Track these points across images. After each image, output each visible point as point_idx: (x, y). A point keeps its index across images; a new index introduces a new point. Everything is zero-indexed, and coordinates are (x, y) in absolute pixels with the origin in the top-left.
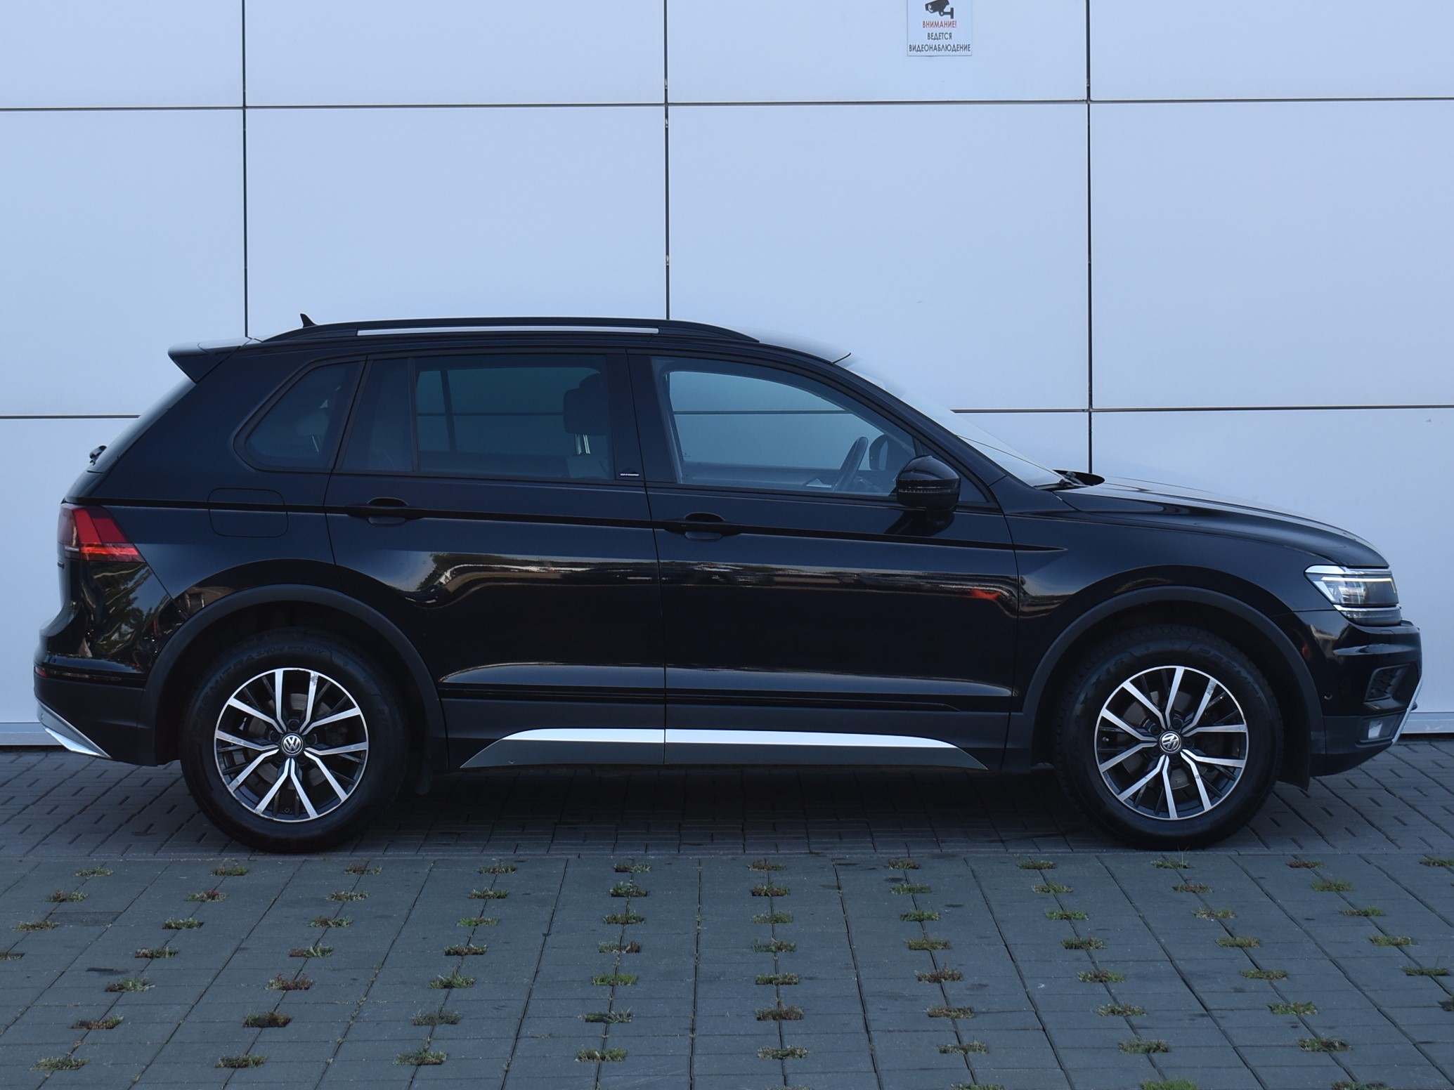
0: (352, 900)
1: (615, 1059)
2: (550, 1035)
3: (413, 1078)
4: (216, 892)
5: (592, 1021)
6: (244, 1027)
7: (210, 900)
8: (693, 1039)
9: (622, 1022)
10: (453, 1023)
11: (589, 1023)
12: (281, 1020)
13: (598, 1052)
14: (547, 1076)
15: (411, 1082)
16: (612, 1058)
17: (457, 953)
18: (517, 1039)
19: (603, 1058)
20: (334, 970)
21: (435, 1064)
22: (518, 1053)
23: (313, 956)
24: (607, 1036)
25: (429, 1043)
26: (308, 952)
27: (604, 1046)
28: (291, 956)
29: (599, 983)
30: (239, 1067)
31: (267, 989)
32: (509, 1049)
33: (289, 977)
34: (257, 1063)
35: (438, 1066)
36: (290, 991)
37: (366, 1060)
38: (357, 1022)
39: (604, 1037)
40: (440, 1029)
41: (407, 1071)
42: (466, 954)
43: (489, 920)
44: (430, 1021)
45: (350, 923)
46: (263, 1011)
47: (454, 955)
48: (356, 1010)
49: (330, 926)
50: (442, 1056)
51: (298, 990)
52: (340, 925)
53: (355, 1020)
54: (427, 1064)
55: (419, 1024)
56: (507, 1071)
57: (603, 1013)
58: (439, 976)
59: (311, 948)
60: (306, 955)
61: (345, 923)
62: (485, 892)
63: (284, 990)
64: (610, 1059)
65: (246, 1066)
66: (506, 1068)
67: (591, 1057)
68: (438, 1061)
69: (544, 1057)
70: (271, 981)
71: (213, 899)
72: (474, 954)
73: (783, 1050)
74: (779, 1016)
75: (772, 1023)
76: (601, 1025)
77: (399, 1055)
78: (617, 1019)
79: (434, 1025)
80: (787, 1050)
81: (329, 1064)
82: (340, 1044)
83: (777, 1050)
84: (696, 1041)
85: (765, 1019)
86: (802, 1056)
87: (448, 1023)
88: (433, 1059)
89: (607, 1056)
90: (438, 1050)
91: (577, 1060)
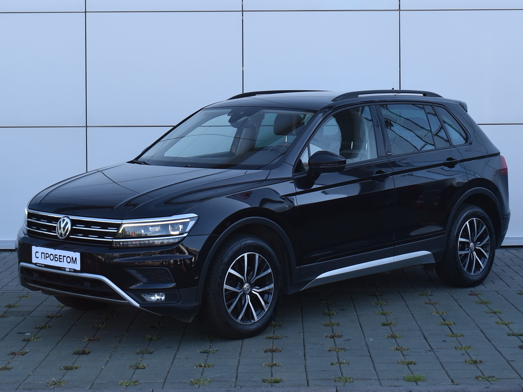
2: (186, 358)
3: (133, 374)
5: (203, 353)
6: (73, 354)
9: (214, 353)
10: (151, 353)
12: (86, 352)
13: (203, 364)
14: (183, 373)
15: (133, 375)
16: (208, 366)
18: (174, 359)
19: (205, 366)
20: (109, 333)
21: (142, 368)
22: (174, 364)
24: (208, 358)
25: (141, 361)
27: (206, 362)
28: (94, 328)
29: (207, 338)
30: (69, 369)
31: (83, 340)
32: (171, 363)
33: (91, 336)
34: (76, 368)
36: (92, 341)
37: (117, 367)
40: (145, 356)
41: (131, 371)
42: (159, 327)
44: (142, 352)
45: (117, 316)
46: (80, 349)
47: (154, 328)
48: (115, 348)
49: (109, 317)
50: (145, 366)
51: (95, 341)
52: (113, 316)
53: (115, 352)
54: (139, 369)
55: (138, 354)
56: (169, 371)
57: (207, 349)
58: (148, 336)
60: (99, 328)
63: (89, 341)
65: (72, 369)
67: (201, 366)
68: (143, 368)
69: (183, 366)
70: (85, 338)
72: (162, 327)
73: (272, 364)
74: (272, 351)
75: (269, 354)
76: (206, 354)
77: (129, 365)
78: (212, 352)
79: (144, 354)
80: (274, 363)
81: (103, 368)
82: (108, 361)
83: (270, 364)
84: (240, 360)
85: (267, 352)
86: (279, 366)
87: (149, 353)
88: (142, 367)
89: (207, 366)
90: (144, 363)
91: (195, 367)
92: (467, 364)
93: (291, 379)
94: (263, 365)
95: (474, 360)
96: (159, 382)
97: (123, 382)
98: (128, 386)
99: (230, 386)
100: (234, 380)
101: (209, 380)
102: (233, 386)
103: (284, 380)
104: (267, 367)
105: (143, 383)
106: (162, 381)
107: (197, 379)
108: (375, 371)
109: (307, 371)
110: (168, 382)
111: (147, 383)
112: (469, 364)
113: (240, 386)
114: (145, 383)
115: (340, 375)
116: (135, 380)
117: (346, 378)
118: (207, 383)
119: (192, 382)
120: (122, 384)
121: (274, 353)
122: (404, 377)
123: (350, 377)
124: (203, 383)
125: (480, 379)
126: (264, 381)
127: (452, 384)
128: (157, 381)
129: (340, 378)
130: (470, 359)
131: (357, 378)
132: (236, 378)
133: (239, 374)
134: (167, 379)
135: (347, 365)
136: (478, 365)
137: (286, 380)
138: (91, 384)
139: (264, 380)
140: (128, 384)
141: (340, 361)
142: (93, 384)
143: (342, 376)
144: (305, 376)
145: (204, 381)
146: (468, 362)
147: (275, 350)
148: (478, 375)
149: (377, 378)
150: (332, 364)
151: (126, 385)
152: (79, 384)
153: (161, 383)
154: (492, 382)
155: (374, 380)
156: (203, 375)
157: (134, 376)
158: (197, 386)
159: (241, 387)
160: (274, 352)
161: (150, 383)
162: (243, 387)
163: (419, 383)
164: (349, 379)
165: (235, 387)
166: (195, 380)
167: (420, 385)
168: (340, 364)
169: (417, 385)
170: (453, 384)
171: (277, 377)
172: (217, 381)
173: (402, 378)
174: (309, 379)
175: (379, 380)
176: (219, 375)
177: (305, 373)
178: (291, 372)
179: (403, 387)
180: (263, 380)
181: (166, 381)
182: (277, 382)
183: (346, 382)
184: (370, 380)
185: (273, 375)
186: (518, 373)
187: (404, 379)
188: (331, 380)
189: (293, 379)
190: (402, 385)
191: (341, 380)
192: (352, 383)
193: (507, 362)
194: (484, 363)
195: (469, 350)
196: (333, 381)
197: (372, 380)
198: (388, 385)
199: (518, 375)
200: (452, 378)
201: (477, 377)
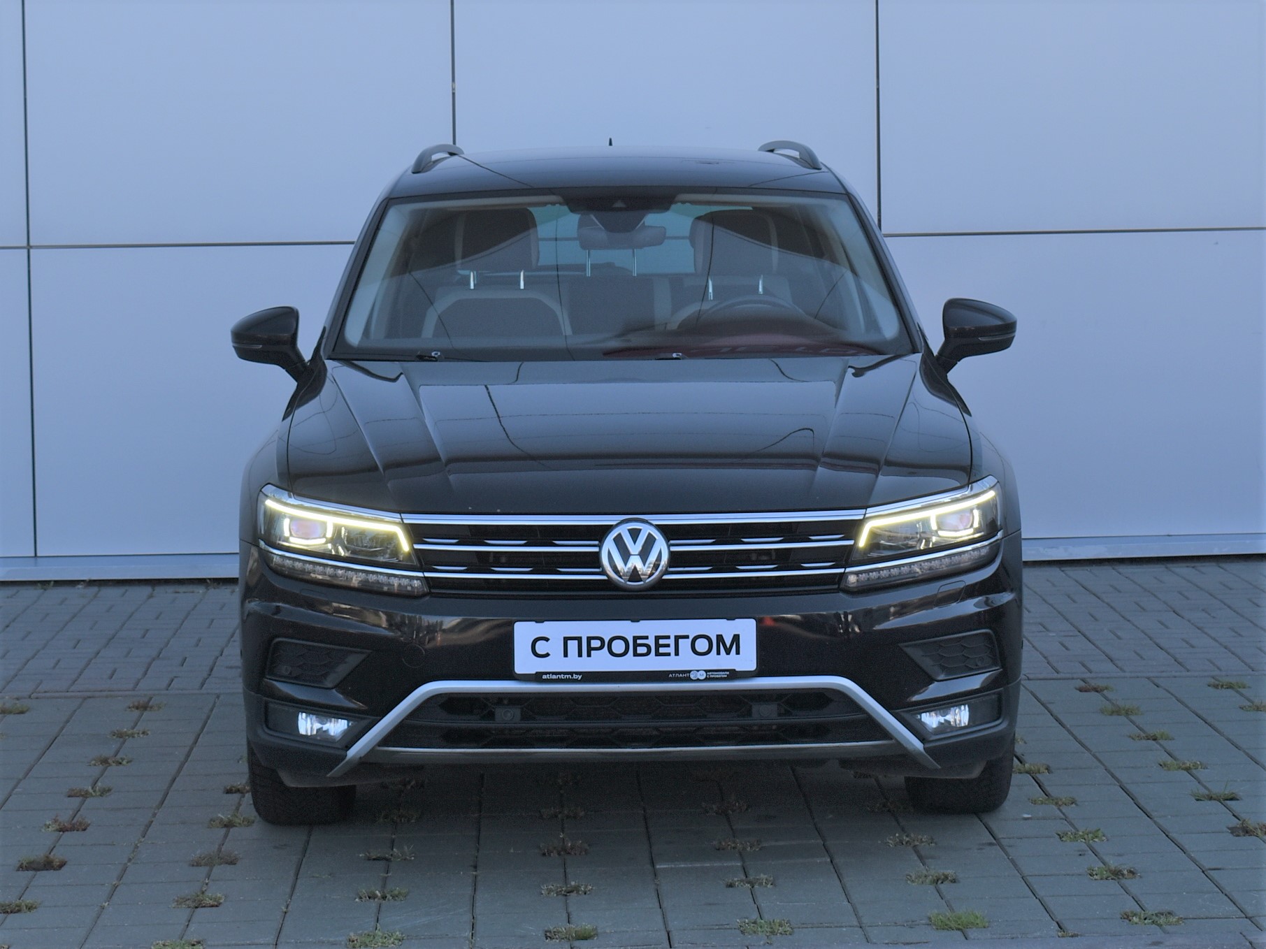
0: (133, 737)
2: (330, 875)
3: (189, 921)
5: (374, 860)
6: (18, 870)
8: (476, 876)
9: (405, 860)
10: (233, 863)
11: (371, 862)
12: (55, 864)
13: (379, 892)
15: (188, 926)
16: (393, 897)
17: (240, 791)
18: (297, 879)
19: (384, 898)
20: (112, 809)
21: (213, 906)
22: (297, 894)
23: (92, 796)
24: (389, 875)
25: (207, 885)
26: (87, 792)
27: (385, 884)
28: (69, 797)
29: (382, 820)
30: (11, 912)
31: (43, 831)
32: (288, 890)
33: (63, 819)
34: (30, 908)
35: (214, 909)
36: (67, 832)
37: (142, 904)
38: (133, 864)
39: (386, 875)
40: (217, 870)
41: (184, 914)
42: (247, 792)
44: (209, 862)
45: (130, 761)
46: (36, 854)
47: (238, 792)
48: (132, 852)
49: (110, 765)
50: (220, 899)
51: (75, 831)
52: (120, 763)
53: (133, 861)
54: (205, 906)
55: (197, 865)
56: (285, 913)
57: (385, 850)
58: (220, 815)
59: (89, 787)
60: (85, 795)
61: (124, 762)
63: (60, 831)
64: (391, 898)
65: (19, 911)
66: (283, 910)
67: (372, 897)
68: (215, 904)
69: (324, 897)
70: (48, 823)
73: (567, 887)
74: (564, 852)
75: (556, 859)
76: (384, 864)
77: (176, 898)
78: (399, 857)
79: (213, 866)
80: (571, 886)
81: (103, 908)
82: (115, 887)
83: (561, 887)
84: (479, 878)
85: (549, 855)
86: (585, 893)
87: (227, 863)
88: (211, 903)
89: (388, 895)
90: (216, 892)
91: (357, 900)
92: (1096, 879)
93: (622, 929)
94: (543, 892)
95: (1112, 868)
96: (262, 942)
100: (468, 934)
101: (400, 936)
103: (605, 933)
104: (555, 895)
106: (270, 939)
107: (366, 932)
108: (849, 902)
109: (664, 904)
112: (1102, 879)
115: (755, 916)
116: (195, 940)
117: (771, 924)
118: (393, 943)
119: (353, 941)
121: (568, 858)
122: (930, 918)
123: (784, 920)
124: (383, 943)
125: (1135, 920)
126: (548, 934)
127: (1060, 934)
128: (257, 941)
129: (755, 923)
130: (1102, 865)
131: (803, 924)
132: (473, 927)
133: (479, 918)
134: (283, 932)
135: (769, 886)
136: (1124, 882)
137: (608, 931)
139: (550, 932)
141: (751, 878)
143: (761, 919)
144: (659, 919)
145: (386, 938)
146: (1096, 875)
147: (572, 848)
148: (1127, 910)
149: (856, 923)
150: (732, 886)
154: (1168, 928)
155: (849, 926)
156: (381, 921)
157: (191, 929)
160: (570, 854)
163: (973, 933)
164: (781, 925)
166: (361, 936)
167: (975, 939)
168: (752, 884)
169: (966, 938)
170: (1063, 937)
171: (583, 923)
172: (421, 938)
173: (923, 922)
174: (671, 927)
175: (861, 928)
176: (424, 920)
177: (659, 911)
178: (621, 909)
180: (546, 932)
181: (281, 939)
182: (585, 937)
183: (773, 933)
184: (837, 927)
185: (573, 918)
186: (1234, 904)
187: (930, 922)
188: (731, 929)
189: (628, 930)
190: (925, 941)
191: (759, 929)
192: (790, 937)
193: (1203, 872)
194: (1141, 877)
195: (1096, 840)
196: (738, 932)
197: (842, 927)
198: (887, 941)
199: (1235, 908)
200: (1059, 918)
201: (1125, 916)
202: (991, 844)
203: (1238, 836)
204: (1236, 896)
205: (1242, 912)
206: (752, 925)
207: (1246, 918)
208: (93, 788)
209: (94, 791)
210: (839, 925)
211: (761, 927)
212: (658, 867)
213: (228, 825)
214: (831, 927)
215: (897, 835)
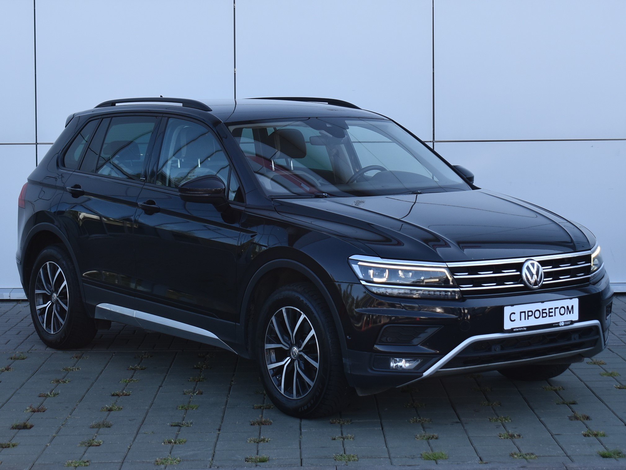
0: (73, 370)
1: (181, 443)
2: (152, 432)
3: (85, 452)
4: (10, 367)
5: (174, 426)
6: (11, 429)
7: (6, 371)
8: (219, 434)
9: (188, 426)
10: (109, 427)
11: (172, 427)
12: (28, 426)
13: (174, 440)
14: (147, 451)
15: (84, 454)
16: (179, 443)
17: (117, 395)
18: (137, 434)
19: (175, 443)
20: (58, 403)
21: (97, 446)
22: (136, 440)
23: (50, 397)
24: (179, 433)
25: (96, 436)
26: (47, 395)
27: (177, 437)
28: (39, 397)
29: (180, 408)
30: (5, 447)
31: (25, 412)
32: (132, 439)
33: (35, 406)
34: (14, 446)
35: (97, 447)
36: (36, 413)
37: (65, 444)
38: (64, 427)
39: (178, 433)
40: (102, 430)
41: (83, 449)
42: (121, 395)
43: (135, 380)
44: (98, 426)
45: (70, 381)
46: (20, 422)
47: (116, 396)
48: (65, 421)
49: (60, 383)
50: (101, 442)
51: (40, 412)
52: (65, 382)
53: (63, 426)
54: (93, 446)
55: (93, 428)
56: (129, 449)
57: (179, 422)
58: (106, 406)
59: (49, 392)
60: (47, 396)
61: (67, 382)
62: (136, 367)
63: (32, 412)
64: (178, 443)
65: (9, 447)
66: (129, 448)
67: (170, 442)
68: (98, 444)
69: (148, 442)
70: (27, 408)
71: (8, 371)
72: (125, 395)
73: (259, 439)
74: (261, 423)
75: (257, 427)
76: (177, 428)
77: (81, 442)
78: (185, 425)
79: (100, 428)
80: (261, 439)
81: (47, 446)
82: (54, 437)
83: (257, 439)
84: (220, 435)
85: (254, 425)
86: (267, 442)
87: (106, 427)
88: (96, 444)
89: (177, 442)
90: (99, 439)
91: (163, 444)
92: (502, 438)
93: (281, 458)
94: (248, 441)
95: (510, 433)
96: (116, 461)
97: (72, 462)
98: (77, 468)
99: (204, 466)
100: (210, 459)
101: (179, 459)
102: (208, 466)
103: (273, 459)
104: (253, 442)
105: (96, 463)
106: (120, 460)
107: (164, 457)
108: (386, 447)
109: (302, 447)
110: (128, 462)
111: (101, 463)
112: (504, 438)
113: (217, 466)
114: (99, 463)
115: (342, 453)
116: (86, 460)
117: (349, 456)
118: (176, 463)
119: (158, 461)
120: (69, 465)
121: (262, 426)
122: (421, 455)
123: (355, 455)
124: (171, 462)
125: (515, 456)
126: (247, 460)
127: (480, 462)
128: (113, 461)
129: (341, 456)
130: (505, 432)
131: (363, 456)
132: (213, 456)
133: (217, 452)
134: (127, 458)
135: (351, 440)
136: (514, 439)
137: (274, 458)
138: (31, 465)
139: (248, 459)
140: (77, 465)
141: (344, 436)
142: (34, 464)
143: (345, 454)
144: (298, 453)
145: (173, 460)
146: (502, 436)
147: (265, 422)
148: (513, 452)
149: (387, 456)
150: (334, 439)
151: (75, 466)
152: (16, 465)
153: (119, 463)
154: (531, 461)
155: (385, 458)
156: (172, 453)
157: (86, 455)
158: (163, 466)
159: (218, 468)
160: (263, 424)
161: (105, 463)
162: (221, 467)
163: (440, 462)
164: (353, 457)
165: (210, 468)
166: (162, 459)
167: (440, 464)
168: (344, 439)
169: (437, 464)
170: (481, 463)
171: (264, 454)
172: (188, 461)
173: (419, 456)
174: (303, 457)
175: (390, 458)
176: (191, 453)
177: (299, 450)
178: (282, 449)
179: (419, 467)
180: (246, 458)
181: (125, 461)
182: (263, 461)
183: (349, 460)
184: (379, 458)
185: (259, 453)
186: (563, 450)
187: (422, 457)
188: (330, 458)
189: (283, 458)
190: (418, 464)
191: (343, 458)
192: (357, 462)
193: (552, 436)
194: (522, 438)
195: (506, 421)
196: (333, 460)
197: (381, 458)
198: (400, 464)
199: (563, 452)
200: (481, 455)
201: (511, 455)
202: (457, 422)
203: (571, 420)
204: (564, 447)
205: (565, 453)
206: (340, 456)
207: (567, 456)
208: (50, 393)
209: (51, 395)
210: (379, 457)
211: (344, 458)
212: (302, 431)
213: (110, 410)
214: (376, 458)
215: (415, 418)
